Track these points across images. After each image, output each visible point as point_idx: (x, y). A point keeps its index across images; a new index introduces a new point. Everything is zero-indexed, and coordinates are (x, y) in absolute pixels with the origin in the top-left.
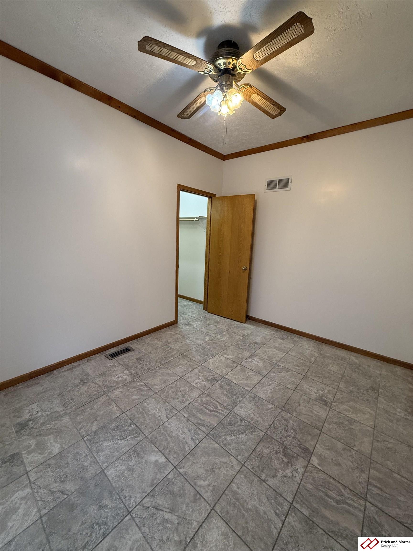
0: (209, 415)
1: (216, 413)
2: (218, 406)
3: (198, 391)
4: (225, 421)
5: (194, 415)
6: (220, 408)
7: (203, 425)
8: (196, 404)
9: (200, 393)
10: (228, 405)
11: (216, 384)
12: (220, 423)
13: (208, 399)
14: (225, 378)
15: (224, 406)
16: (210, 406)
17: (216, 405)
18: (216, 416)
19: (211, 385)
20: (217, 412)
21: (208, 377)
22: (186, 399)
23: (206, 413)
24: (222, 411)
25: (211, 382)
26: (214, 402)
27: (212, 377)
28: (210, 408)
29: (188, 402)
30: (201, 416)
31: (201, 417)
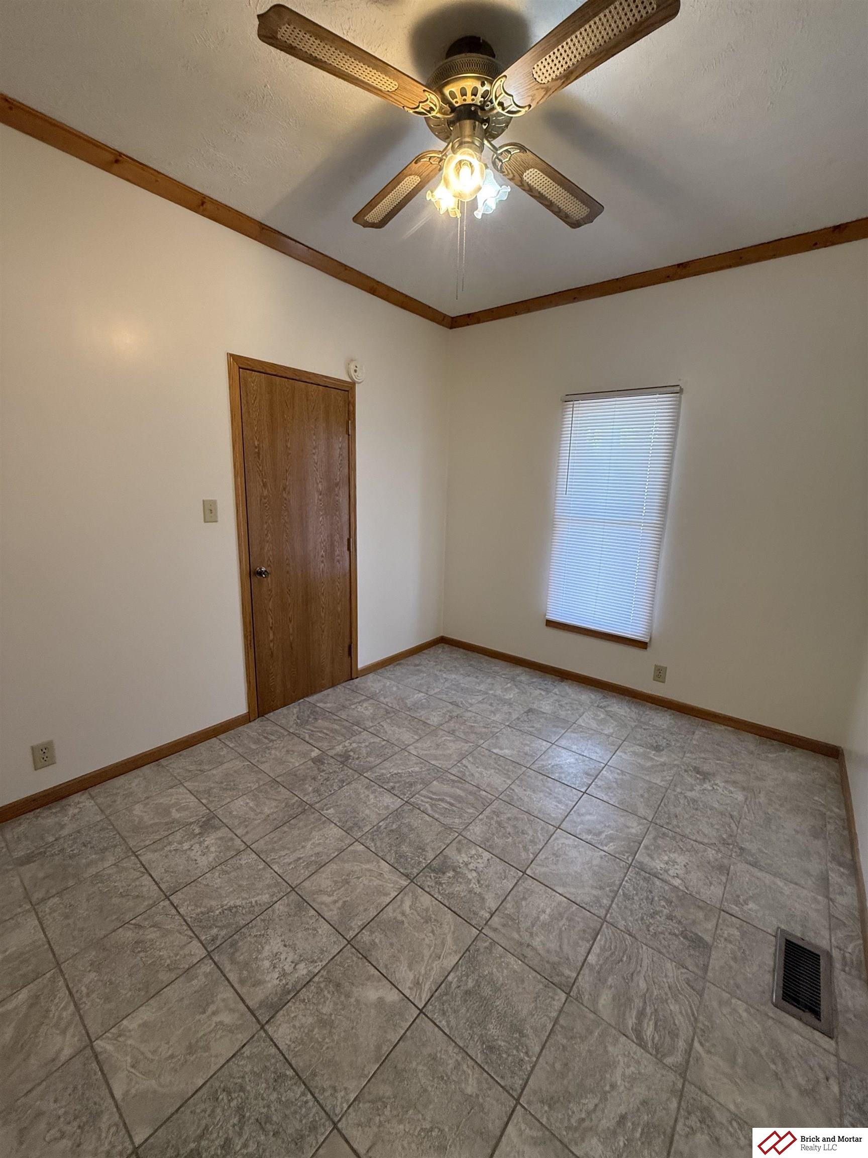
0: (446, 794)
1: (434, 797)
2: (429, 808)
3: (472, 838)
4: (419, 787)
5: (471, 793)
6: (427, 805)
7: (453, 781)
8: (471, 811)
9: (467, 834)
10: (412, 811)
11: (433, 857)
12: (426, 784)
13: (447, 821)
14: (407, 876)
15: (419, 809)
16: (444, 807)
17: (432, 809)
18: (435, 794)
19: (444, 853)
20: (431, 799)
21: (454, 877)
22: (492, 818)
23: (450, 796)
24: (422, 801)
25: (444, 862)
26: (437, 816)
27: (444, 879)
28: (444, 805)
29: (486, 813)
30: (459, 792)
31: (458, 790)
